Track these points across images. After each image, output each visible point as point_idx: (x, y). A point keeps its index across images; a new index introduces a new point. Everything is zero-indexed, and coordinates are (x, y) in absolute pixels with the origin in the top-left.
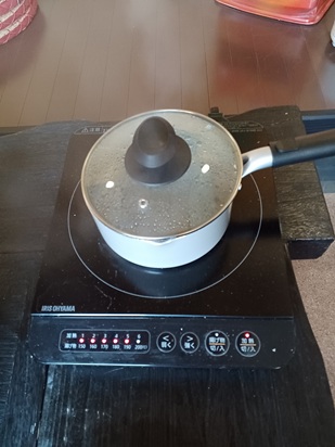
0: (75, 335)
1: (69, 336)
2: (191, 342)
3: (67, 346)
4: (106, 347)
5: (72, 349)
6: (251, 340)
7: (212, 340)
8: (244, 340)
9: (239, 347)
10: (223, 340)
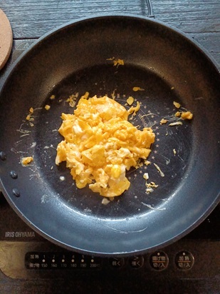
0: (37, 256)
1: (32, 257)
2: (137, 261)
3: (31, 265)
4: (65, 265)
5: (36, 268)
6: (187, 258)
7: (155, 258)
8: (181, 258)
9: (177, 264)
10: (163, 258)
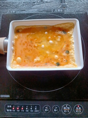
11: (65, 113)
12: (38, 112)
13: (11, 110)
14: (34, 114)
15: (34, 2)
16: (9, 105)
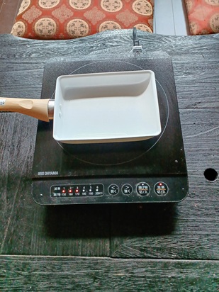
1: (56, 189)
2: (128, 189)
3: (55, 195)
4: (78, 194)
5: (58, 196)
6: (163, 187)
7: (140, 187)
8: (159, 187)
9: (156, 191)
10: (146, 187)
11: (142, 195)
12: (100, 195)
13: (59, 194)
14: (95, 198)
15: (92, 47)
16: (57, 187)
